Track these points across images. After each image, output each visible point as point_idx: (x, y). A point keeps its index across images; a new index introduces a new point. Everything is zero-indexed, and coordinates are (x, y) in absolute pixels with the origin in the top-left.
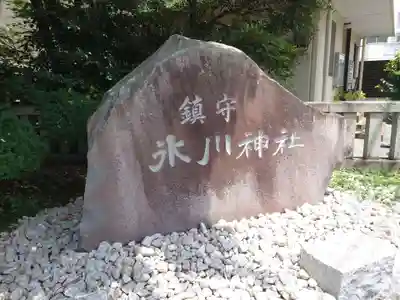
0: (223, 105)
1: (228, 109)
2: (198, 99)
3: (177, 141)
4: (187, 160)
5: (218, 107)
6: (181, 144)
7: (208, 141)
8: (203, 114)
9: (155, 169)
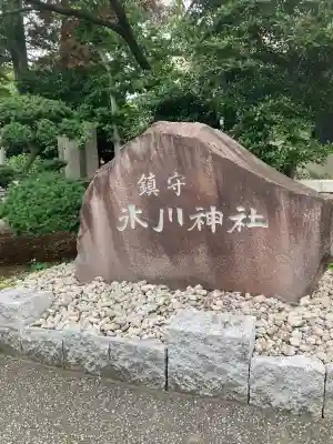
0: (174, 181)
1: (179, 184)
2: (152, 176)
3: (136, 209)
4: (145, 225)
5: (169, 181)
6: (140, 212)
7: (162, 211)
8: (157, 187)
9: (121, 229)
